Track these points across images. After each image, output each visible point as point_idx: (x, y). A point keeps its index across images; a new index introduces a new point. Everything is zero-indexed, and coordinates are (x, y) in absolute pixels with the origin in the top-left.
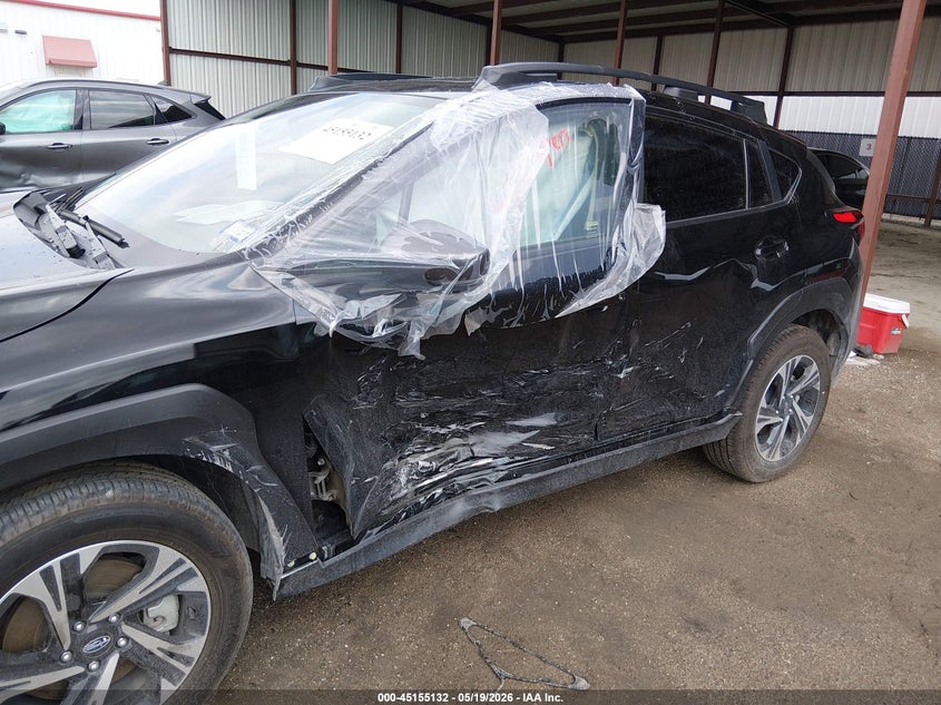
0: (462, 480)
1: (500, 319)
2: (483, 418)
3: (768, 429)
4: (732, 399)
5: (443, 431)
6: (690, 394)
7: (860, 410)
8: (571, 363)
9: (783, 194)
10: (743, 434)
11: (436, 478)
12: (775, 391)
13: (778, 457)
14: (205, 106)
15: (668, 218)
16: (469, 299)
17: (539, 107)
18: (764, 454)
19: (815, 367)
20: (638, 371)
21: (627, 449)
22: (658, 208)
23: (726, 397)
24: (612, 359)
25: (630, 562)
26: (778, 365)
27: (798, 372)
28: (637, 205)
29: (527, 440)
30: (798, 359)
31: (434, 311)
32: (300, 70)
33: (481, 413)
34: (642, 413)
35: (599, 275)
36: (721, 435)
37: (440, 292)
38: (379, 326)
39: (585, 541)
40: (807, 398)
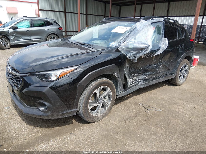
0: (137, 83)
1: (146, 56)
2: (140, 73)
3: (180, 76)
4: (175, 70)
5: (134, 75)
6: (169, 70)
7: (192, 75)
8: (154, 64)
9: (183, 36)
10: (177, 77)
11: (133, 83)
12: (181, 70)
13: (182, 81)
14: (55, 22)
15: (168, 40)
16: (146, 52)
17: (151, 23)
18: (180, 81)
19: (187, 66)
20: (162, 66)
21: (161, 79)
22: (167, 39)
23: (174, 70)
24: (159, 63)
25: (161, 96)
26: (182, 65)
27: (185, 67)
28: (164, 38)
29: (146, 77)
30: (185, 64)
31: (142, 54)
32: (66, 13)
33: (140, 72)
34: (162, 73)
35: (159, 49)
36: (173, 77)
37: (143, 51)
38: (132, 57)
39: (153, 94)
40: (186, 71)
